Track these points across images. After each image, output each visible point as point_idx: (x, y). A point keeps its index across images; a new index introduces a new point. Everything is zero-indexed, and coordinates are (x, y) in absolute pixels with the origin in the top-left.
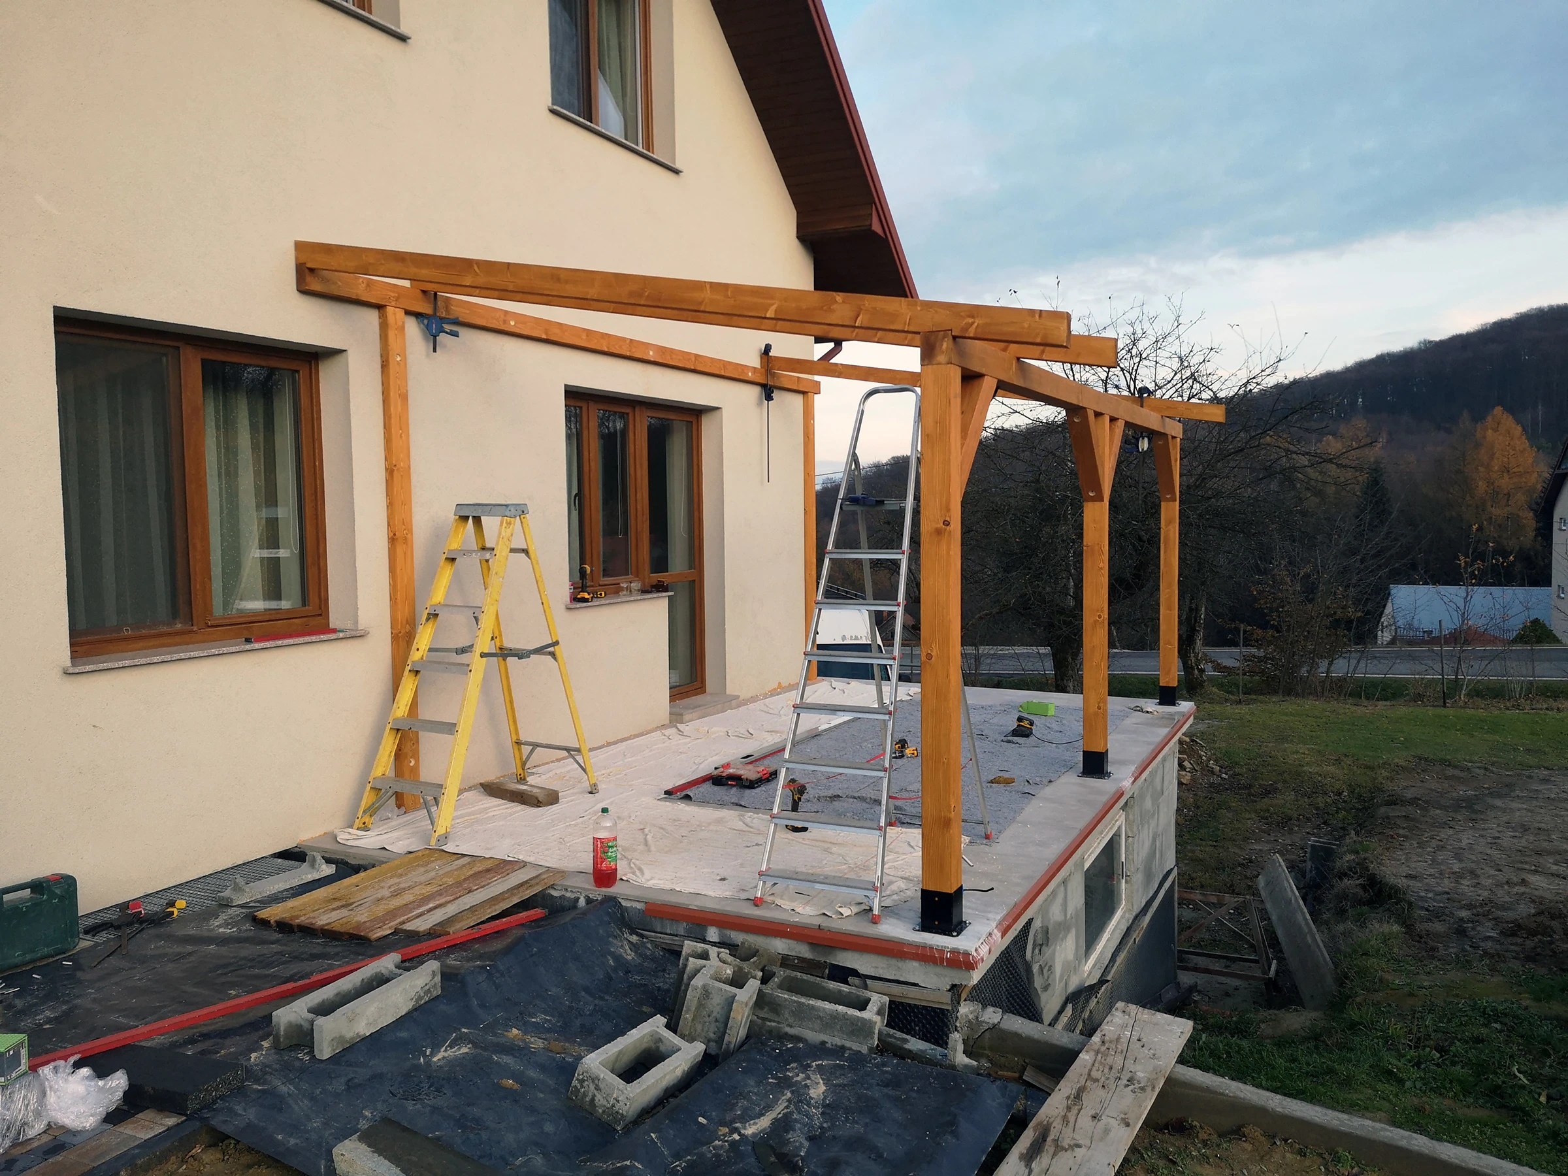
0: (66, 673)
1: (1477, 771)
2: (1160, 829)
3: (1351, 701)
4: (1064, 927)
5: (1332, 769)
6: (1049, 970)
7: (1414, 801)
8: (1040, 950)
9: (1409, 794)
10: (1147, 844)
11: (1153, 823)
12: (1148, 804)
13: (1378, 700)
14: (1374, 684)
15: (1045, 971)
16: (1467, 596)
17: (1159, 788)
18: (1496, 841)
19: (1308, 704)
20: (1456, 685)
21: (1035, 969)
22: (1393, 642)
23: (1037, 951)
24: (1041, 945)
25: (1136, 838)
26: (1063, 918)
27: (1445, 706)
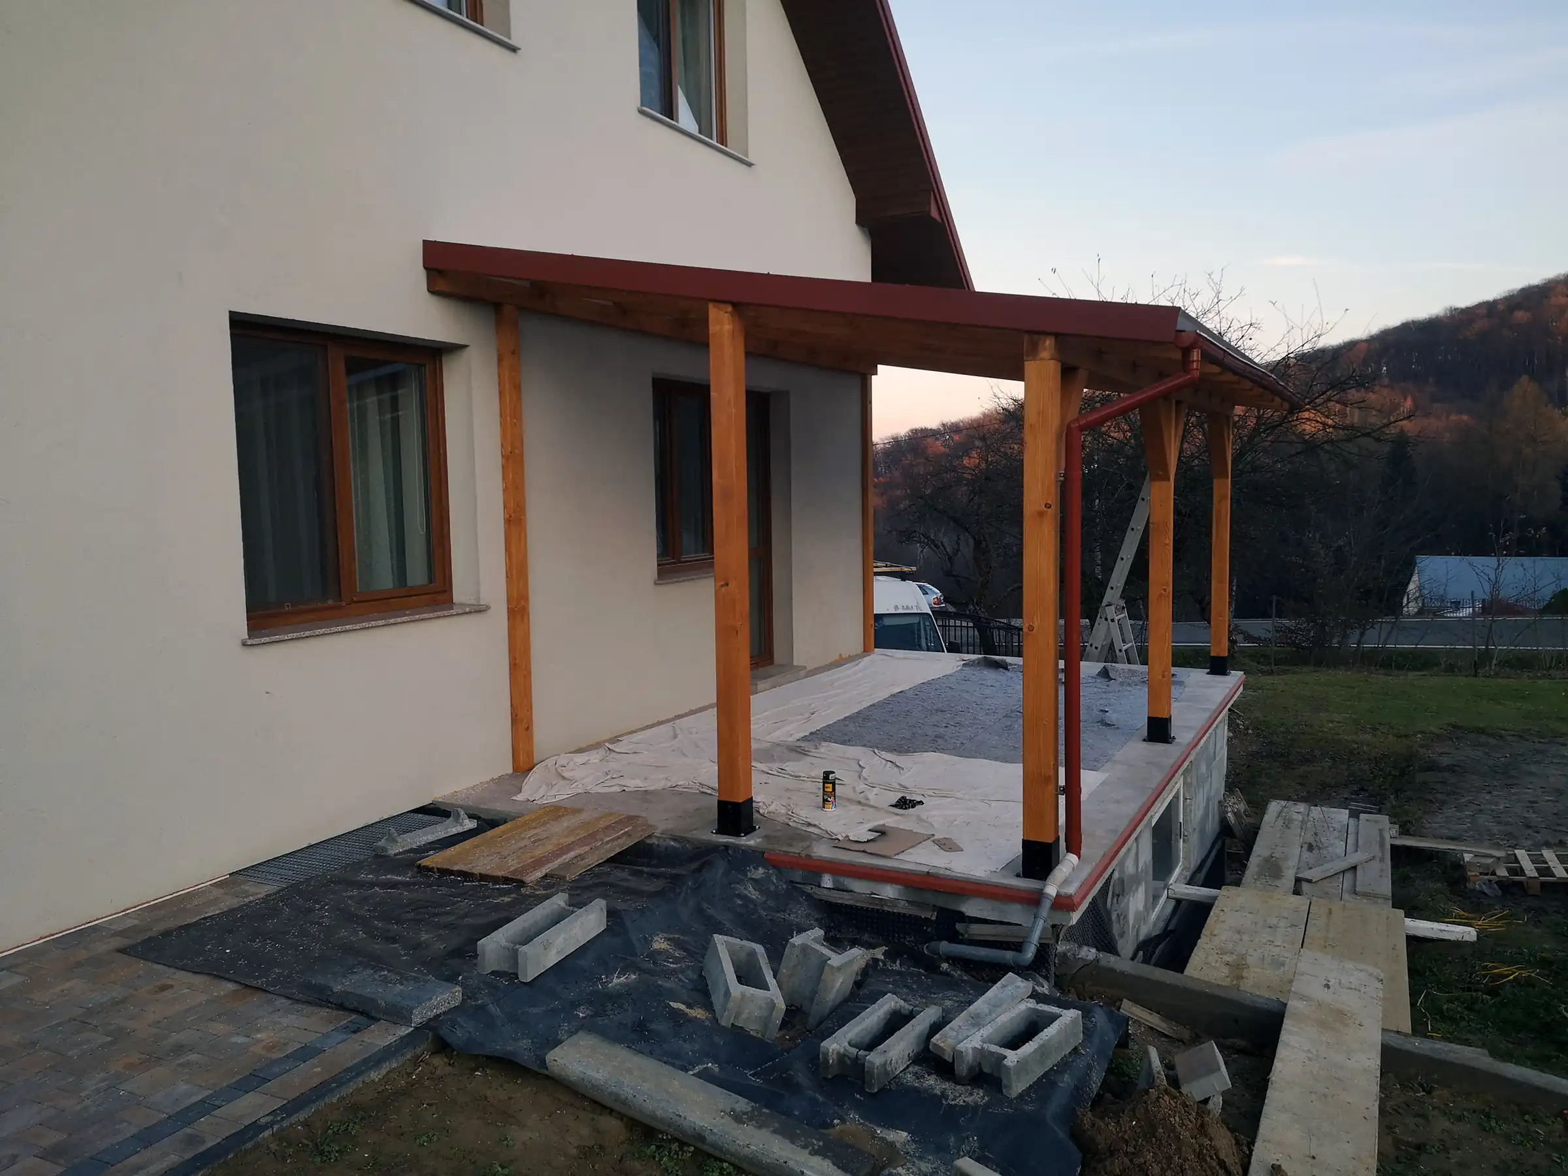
0: (244, 644)
1: (1510, 738)
2: (1213, 793)
3: (1382, 671)
4: (1136, 880)
5: (1368, 737)
6: (1124, 919)
7: (1451, 769)
8: (1117, 900)
9: (1445, 761)
10: (1202, 805)
11: (1207, 787)
12: (1203, 768)
13: (1409, 669)
14: (1404, 654)
15: (1122, 918)
16: (1498, 568)
17: (1212, 754)
18: (1533, 805)
19: (1341, 674)
20: (1486, 656)
21: (1114, 917)
22: (1420, 613)
23: (1115, 899)
24: (1118, 895)
25: (1194, 799)
26: (1135, 871)
27: (1475, 676)
